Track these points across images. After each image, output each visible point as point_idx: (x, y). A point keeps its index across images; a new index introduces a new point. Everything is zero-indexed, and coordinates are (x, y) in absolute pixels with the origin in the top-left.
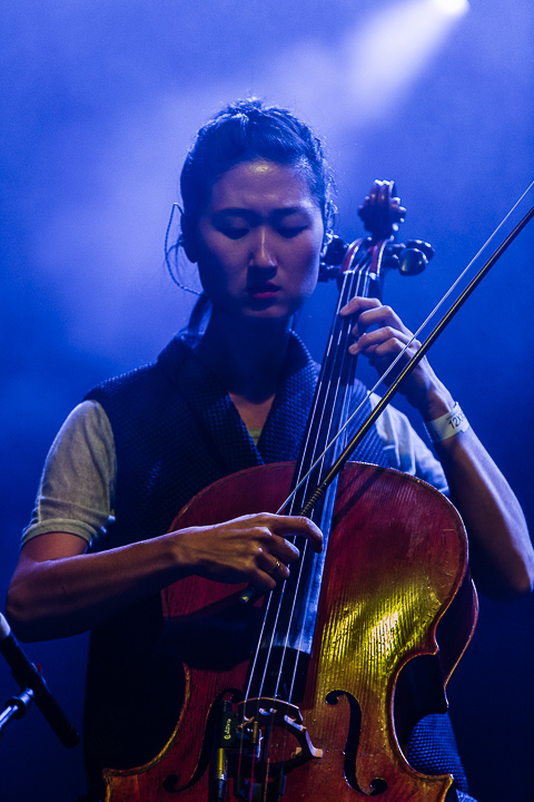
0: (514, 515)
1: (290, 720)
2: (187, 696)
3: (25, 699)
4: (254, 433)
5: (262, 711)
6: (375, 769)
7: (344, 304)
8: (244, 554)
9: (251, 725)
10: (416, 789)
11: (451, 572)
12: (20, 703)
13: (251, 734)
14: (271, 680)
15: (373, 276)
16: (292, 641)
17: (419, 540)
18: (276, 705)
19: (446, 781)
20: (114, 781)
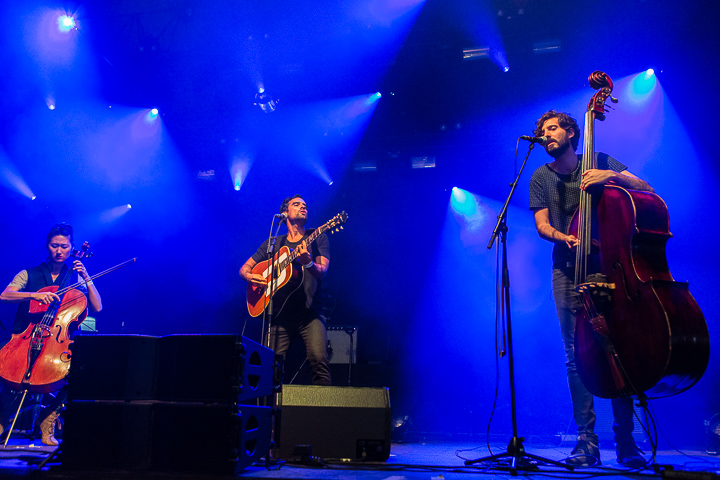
1: (48, 329)
4: (54, 281)
5: (43, 327)
6: (62, 339)
10: (67, 342)
11: (83, 307)
13: (40, 331)
14: (45, 322)
16: (51, 316)
17: (78, 302)
18: (46, 327)
20: (13, 336)
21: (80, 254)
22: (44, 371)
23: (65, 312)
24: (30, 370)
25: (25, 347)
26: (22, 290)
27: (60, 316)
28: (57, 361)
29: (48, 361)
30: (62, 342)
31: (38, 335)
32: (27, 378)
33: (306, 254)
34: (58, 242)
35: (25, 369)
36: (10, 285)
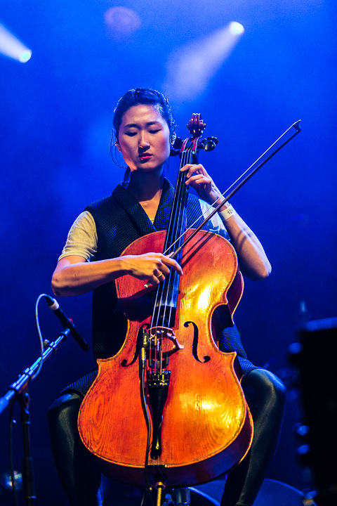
0: (258, 247)
1: (169, 335)
2: (129, 327)
3: (66, 333)
4: (152, 219)
5: (158, 332)
6: (205, 352)
7: (182, 167)
8: (149, 268)
9: (154, 338)
10: (222, 358)
11: (231, 271)
12: (64, 335)
13: (154, 342)
14: (161, 319)
15: (194, 153)
16: (169, 303)
17: (218, 258)
18: (164, 329)
19: (233, 354)
20: (102, 364)
21: (190, 146)
22: (187, 435)
23: (194, 288)
24: (157, 434)
25: (131, 383)
27: (186, 304)
28: (208, 405)
29: (191, 409)
30: (207, 359)
31: (152, 353)
32: (156, 454)
34: (138, 120)
35: (143, 435)
36: (64, 253)
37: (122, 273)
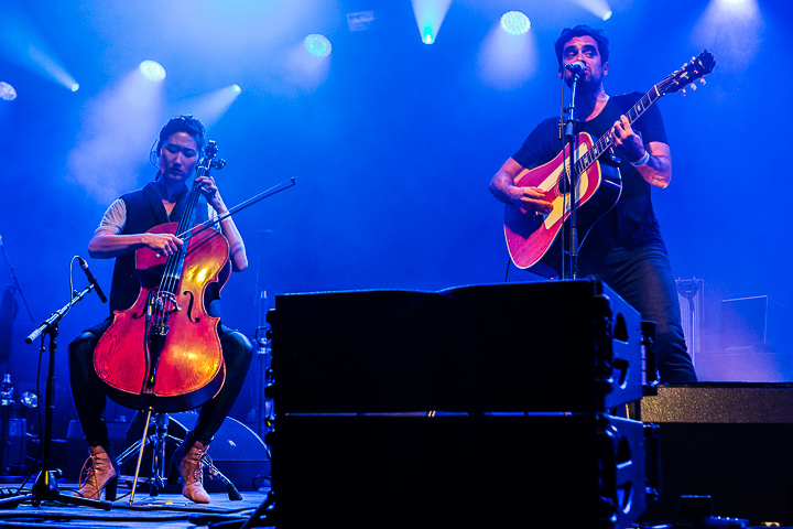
1: (172, 299)
4: (169, 213)
5: (164, 295)
6: (197, 315)
8: (162, 244)
9: (159, 300)
10: (209, 321)
11: (224, 258)
12: (89, 288)
13: (159, 303)
14: (167, 286)
15: (207, 169)
16: (174, 275)
18: (168, 294)
20: (117, 315)
23: (195, 268)
24: (153, 371)
25: (138, 331)
26: (124, 231)
27: (189, 274)
28: (192, 356)
30: (197, 320)
31: (157, 311)
32: (150, 385)
33: (630, 137)
34: (180, 143)
35: (143, 370)
37: (142, 245)
